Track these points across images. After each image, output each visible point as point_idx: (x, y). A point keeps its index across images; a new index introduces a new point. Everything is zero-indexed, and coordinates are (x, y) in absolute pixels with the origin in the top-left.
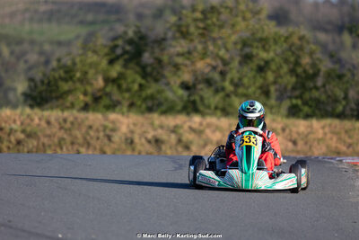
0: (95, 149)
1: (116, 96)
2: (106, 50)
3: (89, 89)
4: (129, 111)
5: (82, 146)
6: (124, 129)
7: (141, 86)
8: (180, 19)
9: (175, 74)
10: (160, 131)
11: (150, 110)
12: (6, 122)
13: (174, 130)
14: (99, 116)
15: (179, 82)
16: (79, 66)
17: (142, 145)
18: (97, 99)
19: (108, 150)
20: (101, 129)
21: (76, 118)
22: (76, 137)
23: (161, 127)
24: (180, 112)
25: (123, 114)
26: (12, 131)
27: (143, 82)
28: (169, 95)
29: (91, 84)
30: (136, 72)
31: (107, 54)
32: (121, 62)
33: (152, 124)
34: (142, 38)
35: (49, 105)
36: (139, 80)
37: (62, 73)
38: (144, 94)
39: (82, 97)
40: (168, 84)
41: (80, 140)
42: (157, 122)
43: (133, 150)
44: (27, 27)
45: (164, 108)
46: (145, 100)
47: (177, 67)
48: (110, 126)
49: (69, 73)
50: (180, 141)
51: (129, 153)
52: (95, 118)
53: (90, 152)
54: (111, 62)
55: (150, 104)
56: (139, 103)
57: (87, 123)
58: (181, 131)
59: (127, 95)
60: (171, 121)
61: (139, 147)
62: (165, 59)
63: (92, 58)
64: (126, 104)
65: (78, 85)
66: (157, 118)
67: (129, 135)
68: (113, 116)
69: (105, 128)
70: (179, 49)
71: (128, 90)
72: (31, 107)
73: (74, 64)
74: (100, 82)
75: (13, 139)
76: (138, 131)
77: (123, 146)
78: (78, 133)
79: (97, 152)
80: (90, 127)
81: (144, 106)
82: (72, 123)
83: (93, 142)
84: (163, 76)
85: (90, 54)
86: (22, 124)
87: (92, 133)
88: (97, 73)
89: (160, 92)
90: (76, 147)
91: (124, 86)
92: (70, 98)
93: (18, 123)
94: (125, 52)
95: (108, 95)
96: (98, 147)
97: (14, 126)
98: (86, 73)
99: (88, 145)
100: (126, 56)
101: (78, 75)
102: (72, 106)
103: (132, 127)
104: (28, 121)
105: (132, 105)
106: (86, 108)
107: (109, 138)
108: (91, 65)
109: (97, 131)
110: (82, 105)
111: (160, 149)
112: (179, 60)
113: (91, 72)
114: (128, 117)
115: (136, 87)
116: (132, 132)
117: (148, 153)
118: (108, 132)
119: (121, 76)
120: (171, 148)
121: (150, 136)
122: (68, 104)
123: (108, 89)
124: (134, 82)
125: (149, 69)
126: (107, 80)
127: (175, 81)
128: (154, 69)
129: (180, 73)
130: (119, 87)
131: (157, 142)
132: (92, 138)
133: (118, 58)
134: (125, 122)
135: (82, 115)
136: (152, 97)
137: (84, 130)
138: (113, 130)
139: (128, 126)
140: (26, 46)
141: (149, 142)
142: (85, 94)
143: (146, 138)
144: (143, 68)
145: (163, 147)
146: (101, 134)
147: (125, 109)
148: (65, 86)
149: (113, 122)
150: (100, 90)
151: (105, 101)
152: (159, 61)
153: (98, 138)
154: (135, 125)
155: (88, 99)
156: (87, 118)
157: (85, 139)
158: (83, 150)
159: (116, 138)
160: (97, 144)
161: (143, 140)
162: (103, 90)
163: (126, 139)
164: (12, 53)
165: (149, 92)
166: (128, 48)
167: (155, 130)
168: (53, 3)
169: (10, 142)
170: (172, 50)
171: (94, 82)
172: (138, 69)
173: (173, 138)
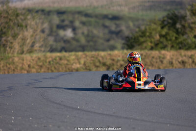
0: (155, 67)
1: (165, 43)
2: (160, 22)
3: (153, 40)
4: (171, 49)
5: (150, 66)
6: (168, 57)
7: (176, 38)
8: (192, 7)
9: (191, 32)
10: (184, 58)
11: (180, 48)
12: (115, 56)
13: (191, 57)
14: (157, 52)
15: (193, 35)
16: (148, 30)
17: (177, 64)
18: (157, 45)
19: (161, 67)
20: (158, 58)
21: (147, 54)
22: (147, 62)
23: (185, 56)
24: (193, 49)
25: (168, 51)
26: (118, 61)
27: (177, 36)
28: (189, 41)
29: (154, 38)
30: (174, 32)
31: (160, 24)
32: (167, 27)
33: (181, 55)
34: (176, 16)
35: (135, 48)
36: (175, 35)
37: (140, 34)
38: (177, 41)
39: (150, 44)
40: (188, 37)
41: (149, 63)
42: (183, 54)
43: (173, 66)
44: (141, 13)
45: (187, 47)
46: (178, 44)
47: (192, 28)
48: (162, 56)
49: (143, 34)
50: (193, 62)
51: (171, 68)
52: (155, 53)
53: (153, 68)
54: (162, 28)
55: (180, 46)
56: (175, 45)
57: (152, 55)
58: (194, 57)
59: (170, 42)
60: (189, 53)
61: (175, 65)
62: (186, 25)
63: (154, 26)
64: (169, 46)
65: (148, 39)
66: (183, 52)
67: (171, 60)
68: (163, 52)
69: (160, 57)
70: (192, 21)
71: (170, 40)
72: (127, 49)
73: (146, 29)
74: (158, 37)
75: (119, 64)
76: (175, 58)
77: (168, 65)
78: (148, 60)
79: (156, 68)
80: (153, 57)
81: (178, 47)
82: (145, 56)
83: (155, 64)
84: (186, 33)
85: (153, 24)
86: (123, 57)
87: (154, 60)
88: (156, 33)
89: (184, 40)
90: (147, 66)
91: (169, 38)
92: (144, 45)
93: (121, 57)
94: (169, 23)
95: (162, 43)
96: (157, 66)
97: (119, 58)
98: (151, 33)
99: (152, 65)
100: (169, 25)
101: (148, 34)
102: (146, 48)
103: (172, 56)
104: (125, 56)
105: (172, 47)
106: (152, 49)
107: (162, 62)
108: (153, 30)
109: (156, 59)
110: (150, 47)
111: (184, 66)
112: (193, 26)
113: (153, 33)
114: (170, 52)
115: (174, 38)
116: (172, 59)
117: (179, 68)
118: (161, 59)
119: (167, 34)
120: (189, 65)
121: (180, 60)
122: (144, 47)
123: (162, 40)
124: (173, 36)
125: (180, 30)
126: (161, 36)
127: (191, 35)
128: (182, 30)
129: (193, 31)
130: (166, 39)
131: (183, 63)
132: (154, 62)
133: (165, 26)
134: (169, 54)
135: (149, 52)
136: (181, 43)
137: (150, 59)
138: (164, 58)
139: (170, 56)
140: (140, 22)
141: (180, 63)
142: (151, 42)
143: (178, 61)
144: (177, 30)
145: (186, 65)
146: (158, 60)
147: (169, 49)
148: (142, 40)
149: (163, 55)
150: (158, 40)
151: (161, 45)
152: (184, 26)
153: (157, 62)
154: (173, 55)
155: (153, 45)
156: (151, 53)
157: (151, 63)
158: (150, 68)
159: (165, 61)
160: (157, 65)
161: (177, 62)
162: (159, 40)
163: (170, 62)
164: (134, 25)
165: (180, 40)
166: (170, 21)
167: (182, 57)
168: (152, 2)
169: (117, 65)
170: (190, 21)
171: (155, 37)
172: (175, 30)
173: (190, 60)
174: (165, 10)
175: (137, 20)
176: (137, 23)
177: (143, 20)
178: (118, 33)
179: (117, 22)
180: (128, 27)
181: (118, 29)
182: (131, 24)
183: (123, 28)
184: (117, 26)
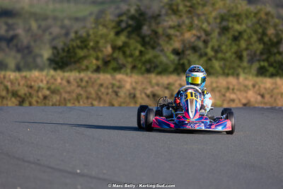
44: (51, 6)
97: (42, 85)
108: (102, 36)
140: (50, 22)
164: (39, 27)
174: (94, 3)
175: (45, 18)
176: (43, 24)
177: (55, 18)
178: (10, 40)
179: (10, 21)
180: (29, 30)
181: (11, 33)
182: (34, 25)
183: (20, 31)
184: (10, 27)
